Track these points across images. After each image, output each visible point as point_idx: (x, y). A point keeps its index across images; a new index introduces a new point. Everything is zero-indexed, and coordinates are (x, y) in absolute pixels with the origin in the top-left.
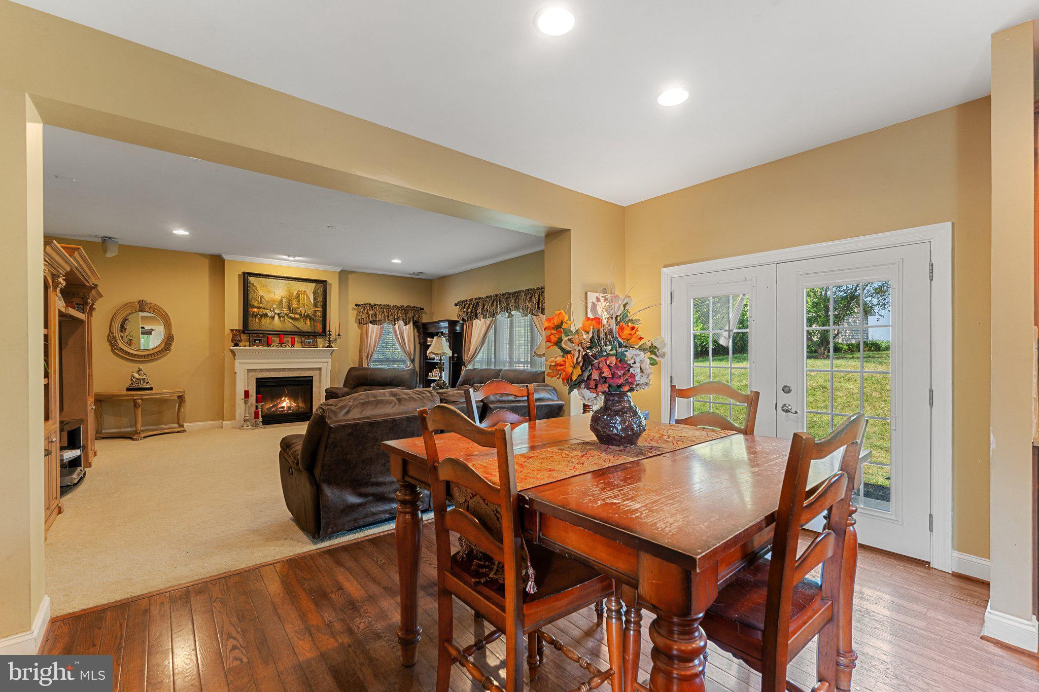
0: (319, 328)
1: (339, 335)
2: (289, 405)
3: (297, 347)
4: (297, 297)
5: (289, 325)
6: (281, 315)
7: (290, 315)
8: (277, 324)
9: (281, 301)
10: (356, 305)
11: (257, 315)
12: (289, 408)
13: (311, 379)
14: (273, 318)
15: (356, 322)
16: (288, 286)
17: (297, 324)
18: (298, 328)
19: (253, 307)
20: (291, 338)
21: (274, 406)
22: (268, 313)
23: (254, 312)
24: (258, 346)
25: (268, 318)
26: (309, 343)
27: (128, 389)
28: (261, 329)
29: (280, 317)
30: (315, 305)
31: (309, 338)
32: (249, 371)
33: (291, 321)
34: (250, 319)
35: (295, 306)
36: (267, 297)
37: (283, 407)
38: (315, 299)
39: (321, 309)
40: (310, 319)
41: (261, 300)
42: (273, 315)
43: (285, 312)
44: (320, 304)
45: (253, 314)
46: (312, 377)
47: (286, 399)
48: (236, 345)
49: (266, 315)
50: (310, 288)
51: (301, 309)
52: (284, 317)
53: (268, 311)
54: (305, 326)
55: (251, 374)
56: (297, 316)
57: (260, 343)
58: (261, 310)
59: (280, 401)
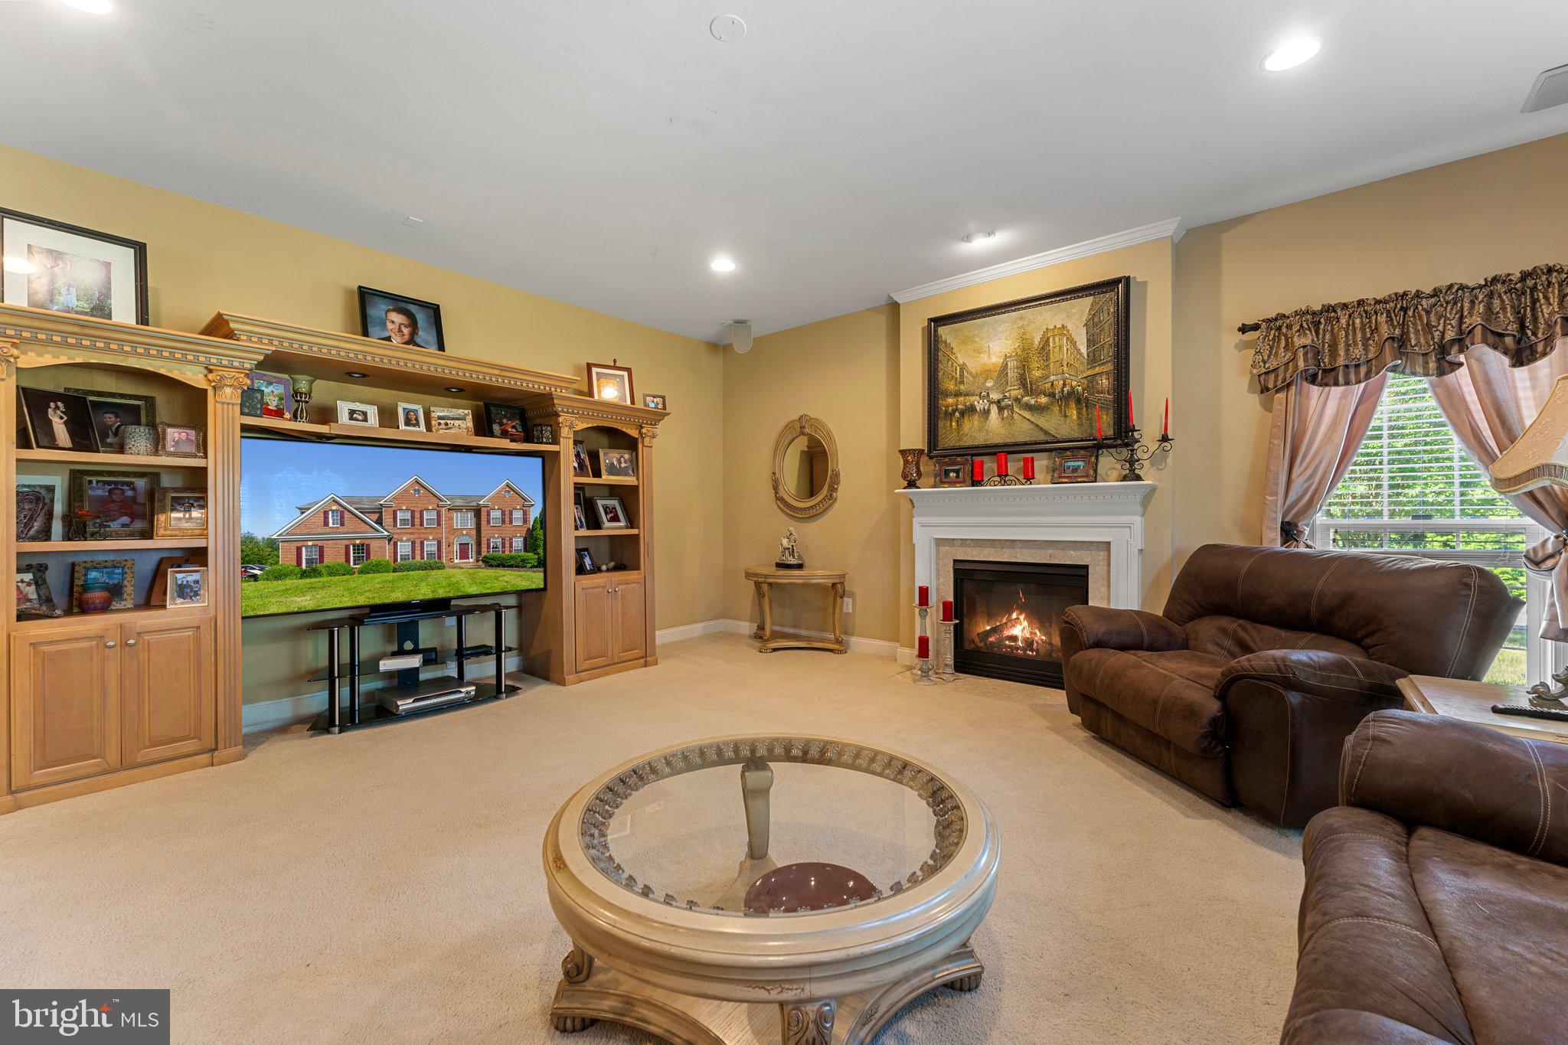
0: (1106, 424)
1: (1165, 438)
2: (1028, 635)
3: (1042, 484)
4: (1044, 349)
5: (1022, 428)
6: (1003, 404)
7: (1026, 399)
8: (994, 428)
9: (1005, 366)
10: (1244, 329)
11: (954, 411)
12: (1029, 643)
13: (1082, 572)
14: (986, 413)
15: (1251, 390)
16: (1020, 323)
17: (1042, 421)
18: (1046, 433)
19: (947, 394)
20: (1025, 460)
21: (994, 630)
22: (976, 403)
23: (947, 407)
24: (952, 483)
25: (976, 417)
26: (1075, 469)
27: (781, 566)
28: (962, 444)
29: (1001, 409)
30: (1093, 360)
31: (1075, 458)
32: (940, 542)
33: (1027, 414)
34: (941, 424)
35: (1037, 374)
36: (973, 364)
37: (1014, 638)
38: (1091, 342)
39: (1110, 367)
40: (1078, 401)
41: (962, 376)
42: (986, 407)
43: (1014, 393)
44: (1108, 354)
45: (946, 411)
46: (1087, 567)
47: (1022, 617)
48: (912, 484)
49: (971, 409)
50: (1075, 317)
51: (1052, 378)
52: (1010, 408)
53: (975, 400)
54: (1065, 424)
55: (944, 549)
56: (1043, 400)
57: (958, 476)
58: (961, 399)
59: (1010, 620)
